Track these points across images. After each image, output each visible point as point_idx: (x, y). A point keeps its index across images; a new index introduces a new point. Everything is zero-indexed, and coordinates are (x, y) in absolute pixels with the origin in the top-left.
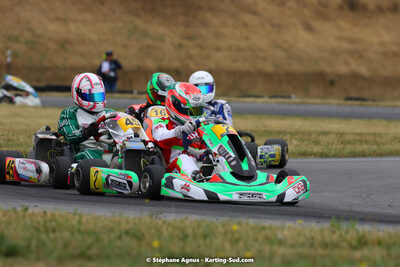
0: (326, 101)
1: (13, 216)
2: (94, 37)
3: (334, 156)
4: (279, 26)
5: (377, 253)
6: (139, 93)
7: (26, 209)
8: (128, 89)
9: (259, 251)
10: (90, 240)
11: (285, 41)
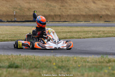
0: (99, 22)
1: (17, 57)
2: (37, 7)
3: (102, 37)
4: (86, 2)
6: (49, 22)
7: (20, 55)
9: (82, 64)
10: (38, 63)
11: (88, 6)
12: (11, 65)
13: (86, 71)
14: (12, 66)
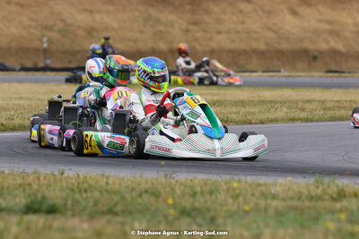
0: (309, 74)
1: (52, 179)
4: (269, 12)
5: (354, 204)
7: (63, 173)
9: (256, 204)
11: (275, 24)
12: (32, 202)
13: (267, 225)
14: (36, 206)
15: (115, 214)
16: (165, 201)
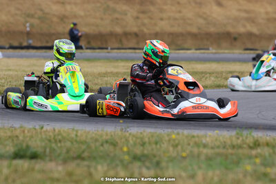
0: (231, 51)
1: (34, 132)
2: (82, 13)
4: (200, 3)
5: (266, 151)
6: (111, 49)
7: (42, 128)
8: (104, 46)
9: (191, 152)
10: (84, 147)
11: (205, 13)
12: (19, 150)
13: (200, 168)
14: (22, 153)
15: (83, 159)
16: (121, 149)
